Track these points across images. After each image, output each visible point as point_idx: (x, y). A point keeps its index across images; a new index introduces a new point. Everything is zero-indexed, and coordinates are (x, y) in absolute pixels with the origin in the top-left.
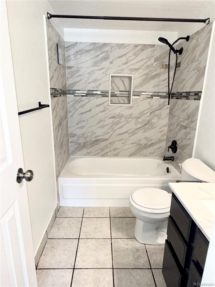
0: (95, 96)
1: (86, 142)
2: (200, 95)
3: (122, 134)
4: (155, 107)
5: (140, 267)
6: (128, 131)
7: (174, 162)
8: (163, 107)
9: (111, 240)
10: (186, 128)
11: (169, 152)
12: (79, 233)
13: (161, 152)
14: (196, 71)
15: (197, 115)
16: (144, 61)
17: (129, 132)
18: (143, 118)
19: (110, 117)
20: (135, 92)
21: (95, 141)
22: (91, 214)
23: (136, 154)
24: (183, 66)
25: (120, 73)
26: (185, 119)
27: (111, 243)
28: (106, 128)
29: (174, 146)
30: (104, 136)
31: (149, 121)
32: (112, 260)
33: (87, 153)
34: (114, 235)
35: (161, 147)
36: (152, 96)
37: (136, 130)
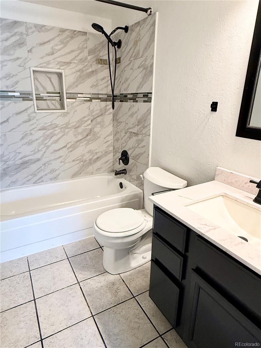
0: (11, 99)
1: (8, 168)
2: (151, 97)
3: (59, 150)
4: (97, 112)
5: (122, 300)
6: (66, 145)
7: (127, 175)
8: (105, 112)
9: (79, 284)
10: (136, 134)
11: (120, 165)
12: (32, 293)
13: (109, 166)
14: (141, 69)
15: (150, 119)
16: (76, 53)
17: (68, 146)
18: (83, 127)
19: (39, 129)
20: (69, 93)
21: (21, 164)
22: (40, 263)
23: (80, 173)
24: (124, 62)
25: (44, 67)
26: (135, 124)
27: (80, 287)
28: (35, 144)
29: (125, 157)
30: (34, 155)
31: (91, 130)
32: (89, 307)
33: (11, 183)
34: (80, 277)
35: (109, 160)
36: (91, 100)
37: (77, 142)
